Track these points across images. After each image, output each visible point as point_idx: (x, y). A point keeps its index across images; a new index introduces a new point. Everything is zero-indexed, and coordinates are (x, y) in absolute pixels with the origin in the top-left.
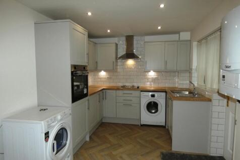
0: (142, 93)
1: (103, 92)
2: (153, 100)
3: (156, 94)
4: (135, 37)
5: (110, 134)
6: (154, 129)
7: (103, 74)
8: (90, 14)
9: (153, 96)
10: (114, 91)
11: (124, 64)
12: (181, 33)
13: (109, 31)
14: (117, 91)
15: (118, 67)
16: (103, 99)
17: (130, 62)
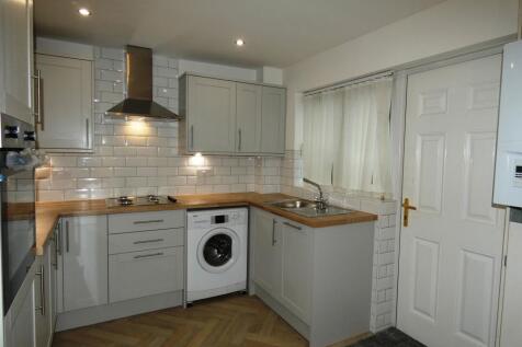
0: (190, 214)
2: (219, 230)
6: (224, 305)
9: (220, 220)
12: (265, 69)
17: (137, 127)
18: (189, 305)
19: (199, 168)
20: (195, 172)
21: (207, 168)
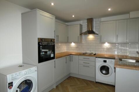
0: (97, 58)
1: (70, 57)
2: (105, 64)
3: (107, 60)
4: (94, 19)
5: (71, 86)
7: (73, 44)
8: (52, 4)
9: (105, 61)
10: (78, 56)
11: (86, 38)
12: (130, 13)
13: (73, 16)
14: (80, 56)
15: (83, 40)
16: (70, 61)
17: (91, 37)
18: (97, 82)
19: (107, 47)
20: (106, 48)
21: (109, 47)
